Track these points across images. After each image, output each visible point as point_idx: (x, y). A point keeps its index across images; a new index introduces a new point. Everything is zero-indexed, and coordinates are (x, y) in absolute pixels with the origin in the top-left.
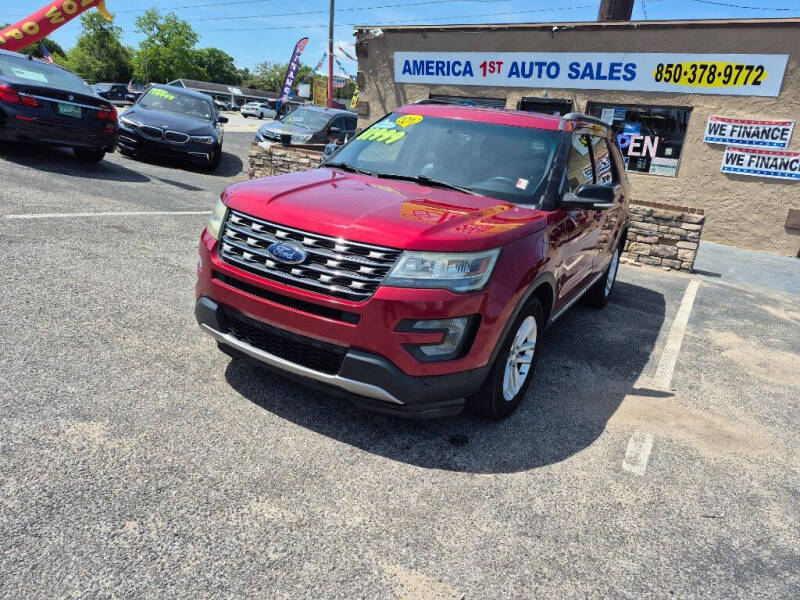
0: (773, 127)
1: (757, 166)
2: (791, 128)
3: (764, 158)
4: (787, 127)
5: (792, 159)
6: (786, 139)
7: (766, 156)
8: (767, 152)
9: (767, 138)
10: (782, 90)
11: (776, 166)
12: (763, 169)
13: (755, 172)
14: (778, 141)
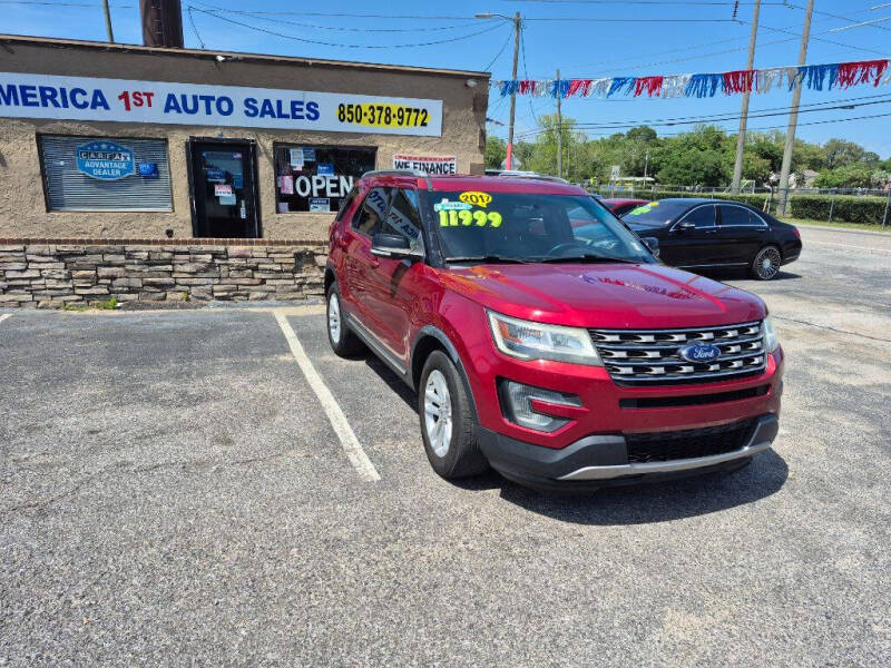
0: (443, 163)
4: (453, 162)
10: (443, 131)
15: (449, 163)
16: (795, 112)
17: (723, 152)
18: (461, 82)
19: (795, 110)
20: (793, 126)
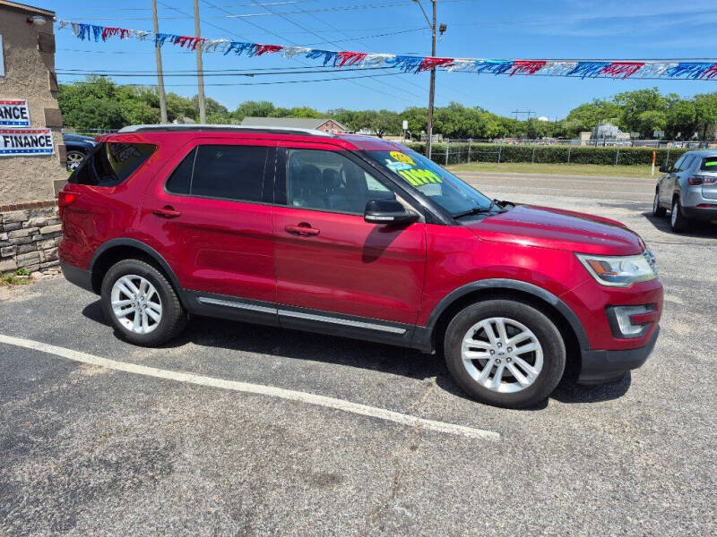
0: (12, 107)
1: (13, 146)
2: (26, 106)
3: (15, 138)
4: (23, 106)
5: (38, 136)
6: (26, 118)
7: (18, 135)
8: (18, 132)
9: (11, 117)
10: (6, 70)
11: (29, 144)
12: (20, 148)
13: (14, 151)
14: (20, 120)
15: (19, 107)
16: (200, 74)
17: (118, 100)
18: (24, 18)
19: (200, 73)
20: (202, 85)
